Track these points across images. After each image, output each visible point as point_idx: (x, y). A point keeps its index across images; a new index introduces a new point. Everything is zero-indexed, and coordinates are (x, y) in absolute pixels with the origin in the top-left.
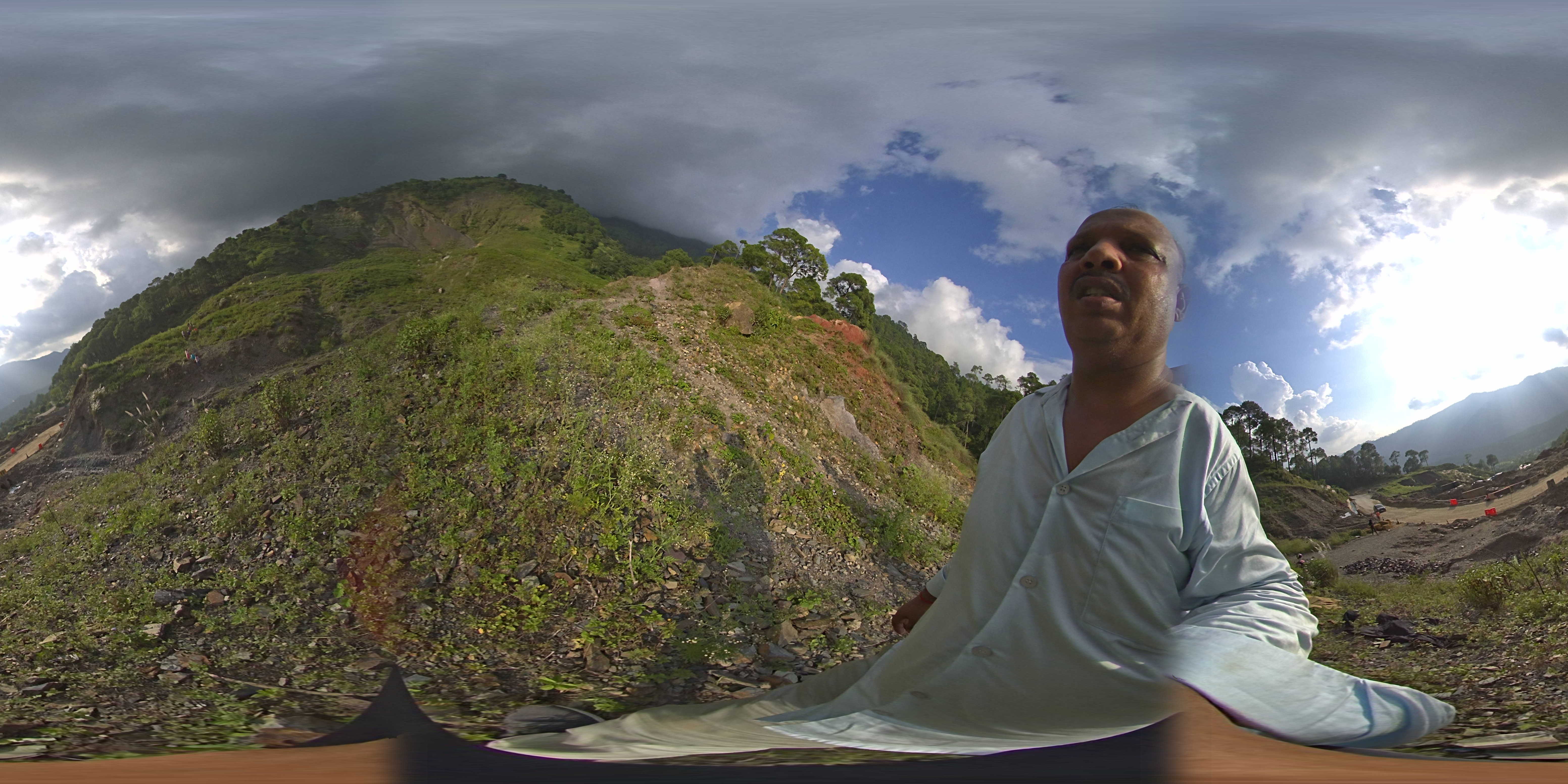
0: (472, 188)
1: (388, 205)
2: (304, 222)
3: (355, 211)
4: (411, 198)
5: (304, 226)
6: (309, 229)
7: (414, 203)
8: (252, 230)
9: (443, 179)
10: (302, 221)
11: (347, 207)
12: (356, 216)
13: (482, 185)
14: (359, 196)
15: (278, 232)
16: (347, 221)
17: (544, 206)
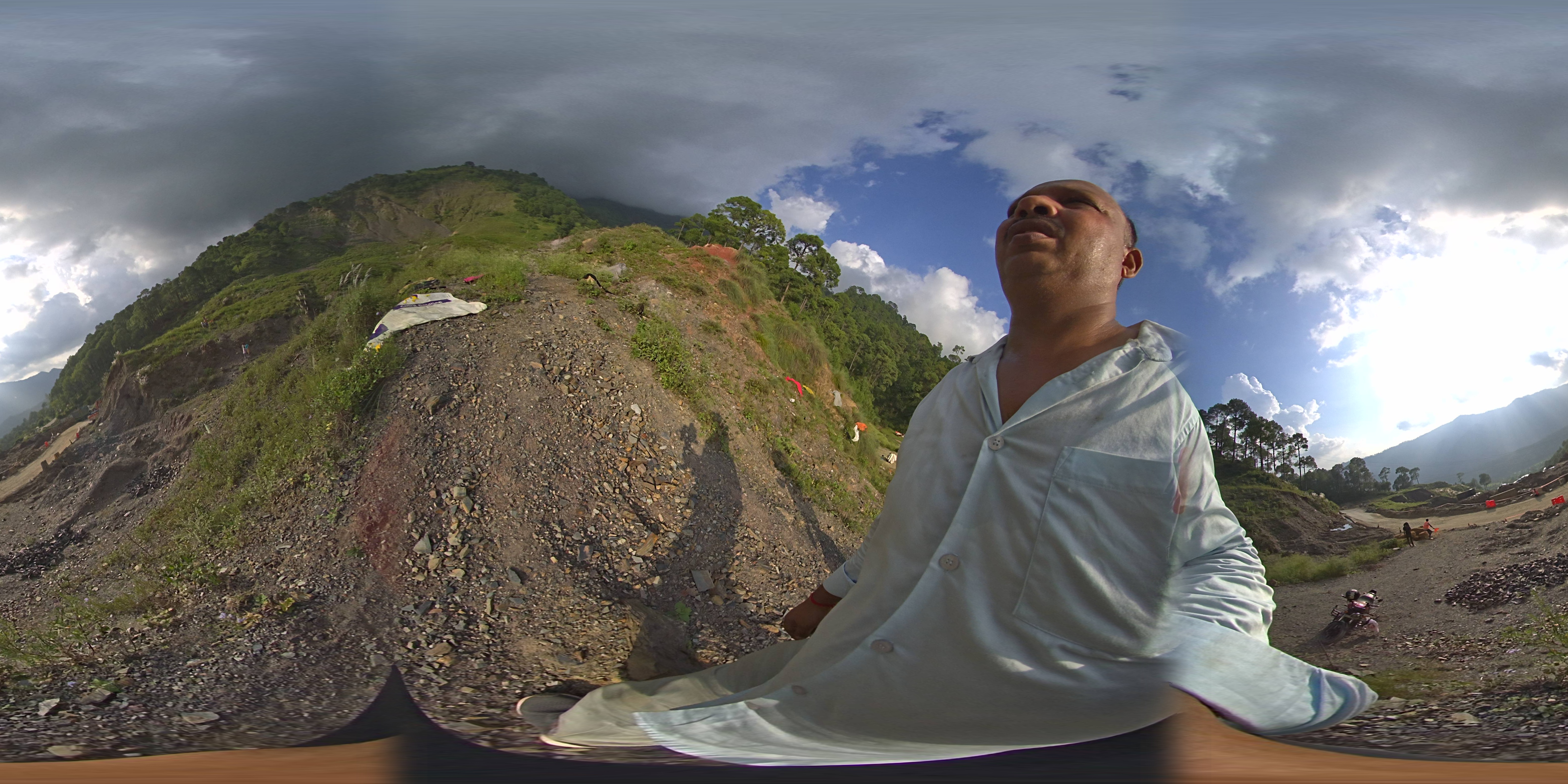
0: (441, 178)
1: (358, 202)
2: (281, 225)
3: (327, 210)
4: (378, 193)
5: (281, 228)
6: (286, 231)
7: (382, 197)
8: (232, 237)
9: (410, 172)
10: (278, 224)
11: (320, 207)
12: (329, 215)
13: (450, 174)
14: (328, 195)
15: (257, 237)
16: (322, 220)
17: (517, 190)
